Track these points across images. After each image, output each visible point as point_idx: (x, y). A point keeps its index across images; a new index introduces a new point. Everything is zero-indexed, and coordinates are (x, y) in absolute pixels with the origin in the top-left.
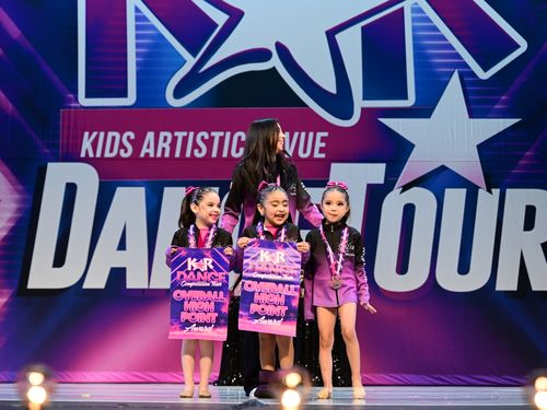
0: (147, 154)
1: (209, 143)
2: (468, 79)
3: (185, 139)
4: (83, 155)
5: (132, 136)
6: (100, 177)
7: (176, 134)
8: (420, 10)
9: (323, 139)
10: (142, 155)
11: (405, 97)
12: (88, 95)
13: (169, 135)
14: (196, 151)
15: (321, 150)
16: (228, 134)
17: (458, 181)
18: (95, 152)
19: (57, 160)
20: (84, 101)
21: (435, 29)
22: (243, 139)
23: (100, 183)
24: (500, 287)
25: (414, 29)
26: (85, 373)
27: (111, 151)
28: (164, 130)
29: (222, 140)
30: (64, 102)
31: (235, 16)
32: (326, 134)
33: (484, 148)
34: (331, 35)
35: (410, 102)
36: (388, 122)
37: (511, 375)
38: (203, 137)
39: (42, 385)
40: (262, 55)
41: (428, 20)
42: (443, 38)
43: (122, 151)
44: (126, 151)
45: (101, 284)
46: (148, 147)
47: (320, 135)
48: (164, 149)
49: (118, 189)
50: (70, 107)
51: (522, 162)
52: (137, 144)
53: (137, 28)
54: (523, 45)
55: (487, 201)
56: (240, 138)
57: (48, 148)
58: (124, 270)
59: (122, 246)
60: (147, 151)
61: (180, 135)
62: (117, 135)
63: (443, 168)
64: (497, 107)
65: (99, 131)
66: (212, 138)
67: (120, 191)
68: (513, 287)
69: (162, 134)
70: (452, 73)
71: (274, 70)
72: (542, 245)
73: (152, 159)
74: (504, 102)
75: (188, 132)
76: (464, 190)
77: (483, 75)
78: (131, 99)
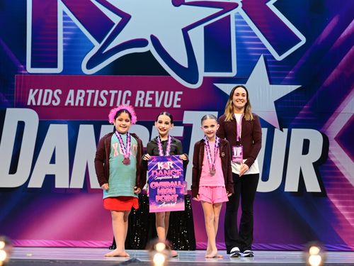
0: (69, 104)
1: (108, 97)
2: (269, 61)
3: (93, 95)
4: (29, 103)
5: (60, 92)
6: (40, 117)
7: (88, 91)
8: (241, 17)
9: (179, 96)
10: (66, 104)
11: (230, 70)
12: (32, 66)
13: (83, 92)
14: (100, 102)
15: (178, 103)
16: (120, 92)
17: (262, 124)
18: (36, 102)
19: (13, 107)
20: (30, 70)
22: (130, 95)
23: (40, 121)
24: (287, 189)
25: (237, 29)
27: (47, 101)
28: (80, 89)
29: (116, 95)
30: (17, 70)
31: (126, 18)
32: (181, 93)
33: (278, 103)
34: (185, 31)
35: (233, 74)
36: (221, 86)
37: (294, 244)
38: (104, 94)
39: (4, 249)
40: (142, 43)
41: (245, 23)
42: (254, 34)
43: (54, 102)
44: (56, 102)
46: (70, 99)
47: (177, 93)
48: (80, 101)
50: (21, 74)
51: (301, 112)
52: (63, 97)
53: (64, 24)
54: (303, 40)
55: (280, 136)
56: (127, 94)
57: (7, 98)
58: (54, 176)
59: (53, 161)
60: (70, 102)
61: (90, 92)
62: (51, 91)
64: (287, 78)
65: (39, 88)
66: (110, 94)
67: (52, 126)
68: (295, 189)
69: (79, 91)
70: (260, 56)
71: (149, 52)
72: (313, 163)
73: (72, 107)
74: (291, 75)
75: (95, 90)
76: (266, 129)
77: (279, 58)
78: (60, 69)
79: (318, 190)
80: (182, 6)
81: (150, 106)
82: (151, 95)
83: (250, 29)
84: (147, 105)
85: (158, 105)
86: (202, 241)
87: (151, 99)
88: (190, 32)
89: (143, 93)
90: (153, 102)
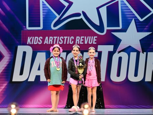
0: (46, 43)
1: (63, 40)
2: (137, 21)
3: (57, 39)
4: (28, 43)
5: (42, 38)
6: (33, 49)
7: (54, 37)
8: (123, 2)
9: (96, 39)
10: (45, 43)
11: (119, 26)
13: (52, 38)
14: (60, 42)
15: (95, 42)
16: (69, 37)
17: (134, 50)
18: (31, 43)
19: (21, 45)
20: (28, 28)
21: (127, 7)
22: (73, 38)
23: (33, 51)
24: (146, 80)
25: (121, 7)
26: (29, 105)
27: (36, 42)
28: (51, 36)
29: (67, 39)
30: (22, 28)
31: (71, 4)
32: (96, 37)
33: (141, 41)
34: (98, 9)
35: (120, 28)
36: (115, 34)
37: (150, 105)
38: (62, 38)
40: (78, 15)
41: (125, 4)
42: (130, 9)
43: (39, 42)
44: (40, 42)
45: (33, 80)
46: (46, 41)
47: (95, 37)
48: (51, 42)
50: (24, 30)
51: (152, 45)
52: (43, 40)
53: (43, 7)
55: (142, 56)
56: (72, 38)
57: (18, 41)
58: (40, 76)
59: (39, 69)
60: (46, 42)
61: (55, 38)
62: (37, 38)
63: (130, 47)
64: (145, 29)
65: (32, 36)
66: (64, 39)
67: (38, 53)
68: (150, 80)
69: (50, 37)
70: (132, 19)
71: (82, 19)
74: (147, 28)
75: (58, 37)
76: (136, 53)
77: (141, 20)
78: (41, 28)
81: (83, 43)
82: (83, 39)
84: (81, 43)
85: (86, 43)
86: (107, 105)
87: (83, 40)
88: (100, 9)
89: (79, 37)
90: (83, 42)
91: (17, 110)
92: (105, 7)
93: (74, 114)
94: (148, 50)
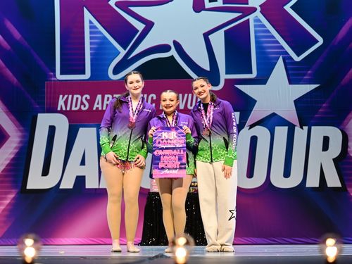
0: (97, 108)
2: (288, 62)
4: (59, 109)
5: (88, 97)
6: (70, 121)
7: (114, 95)
8: (259, 21)
10: (94, 109)
11: (250, 72)
12: (61, 73)
13: (110, 96)
16: (146, 96)
17: (283, 122)
18: (66, 107)
19: (44, 112)
20: (59, 77)
22: (155, 98)
23: (70, 125)
24: (308, 185)
25: (256, 32)
26: (61, 239)
27: (76, 106)
28: (107, 94)
30: (47, 77)
31: (149, 25)
33: (297, 102)
34: (206, 36)
35: (254, 75)
36: (242, 88)
39: (32, 246)
40: (165, 48)
41: (264, 26)
42: (273, 37)
43: (82, 106)
44: (85, 107)
45: (71, 186)
46: (98, 104)
49: (81, 129)
50: (51, 80)
51: (320, 110)
52: (91, 102)
53: (91, 33)
54: (321, 41)
55: (300, 134)
56: (152, 98)
57: (38, 105)
58: (84, 176)
59: (83, 163)
60: (98, 106)
62: (79, 97)
63: (274, 114)
64: (305, 77)
65: (68, 95)
68: (316, 185)
69: (106, 96)
70: (278, 58)
71: (172, 57)
72: (333, 159)
73: (100, 111)
74: (310, 75)
76: (287, 128)
77: (297, 59)
78: (87, 75)
79: (339, 185)
80: (203, 12)
83: (268, 31)
85: (182, 107)
88: (211, 37)
91: (38, 249)
92: (221, 33)
93: (157, 257)
94: (312, 121)
